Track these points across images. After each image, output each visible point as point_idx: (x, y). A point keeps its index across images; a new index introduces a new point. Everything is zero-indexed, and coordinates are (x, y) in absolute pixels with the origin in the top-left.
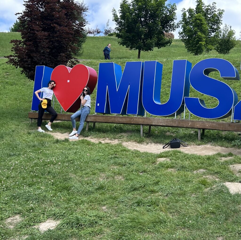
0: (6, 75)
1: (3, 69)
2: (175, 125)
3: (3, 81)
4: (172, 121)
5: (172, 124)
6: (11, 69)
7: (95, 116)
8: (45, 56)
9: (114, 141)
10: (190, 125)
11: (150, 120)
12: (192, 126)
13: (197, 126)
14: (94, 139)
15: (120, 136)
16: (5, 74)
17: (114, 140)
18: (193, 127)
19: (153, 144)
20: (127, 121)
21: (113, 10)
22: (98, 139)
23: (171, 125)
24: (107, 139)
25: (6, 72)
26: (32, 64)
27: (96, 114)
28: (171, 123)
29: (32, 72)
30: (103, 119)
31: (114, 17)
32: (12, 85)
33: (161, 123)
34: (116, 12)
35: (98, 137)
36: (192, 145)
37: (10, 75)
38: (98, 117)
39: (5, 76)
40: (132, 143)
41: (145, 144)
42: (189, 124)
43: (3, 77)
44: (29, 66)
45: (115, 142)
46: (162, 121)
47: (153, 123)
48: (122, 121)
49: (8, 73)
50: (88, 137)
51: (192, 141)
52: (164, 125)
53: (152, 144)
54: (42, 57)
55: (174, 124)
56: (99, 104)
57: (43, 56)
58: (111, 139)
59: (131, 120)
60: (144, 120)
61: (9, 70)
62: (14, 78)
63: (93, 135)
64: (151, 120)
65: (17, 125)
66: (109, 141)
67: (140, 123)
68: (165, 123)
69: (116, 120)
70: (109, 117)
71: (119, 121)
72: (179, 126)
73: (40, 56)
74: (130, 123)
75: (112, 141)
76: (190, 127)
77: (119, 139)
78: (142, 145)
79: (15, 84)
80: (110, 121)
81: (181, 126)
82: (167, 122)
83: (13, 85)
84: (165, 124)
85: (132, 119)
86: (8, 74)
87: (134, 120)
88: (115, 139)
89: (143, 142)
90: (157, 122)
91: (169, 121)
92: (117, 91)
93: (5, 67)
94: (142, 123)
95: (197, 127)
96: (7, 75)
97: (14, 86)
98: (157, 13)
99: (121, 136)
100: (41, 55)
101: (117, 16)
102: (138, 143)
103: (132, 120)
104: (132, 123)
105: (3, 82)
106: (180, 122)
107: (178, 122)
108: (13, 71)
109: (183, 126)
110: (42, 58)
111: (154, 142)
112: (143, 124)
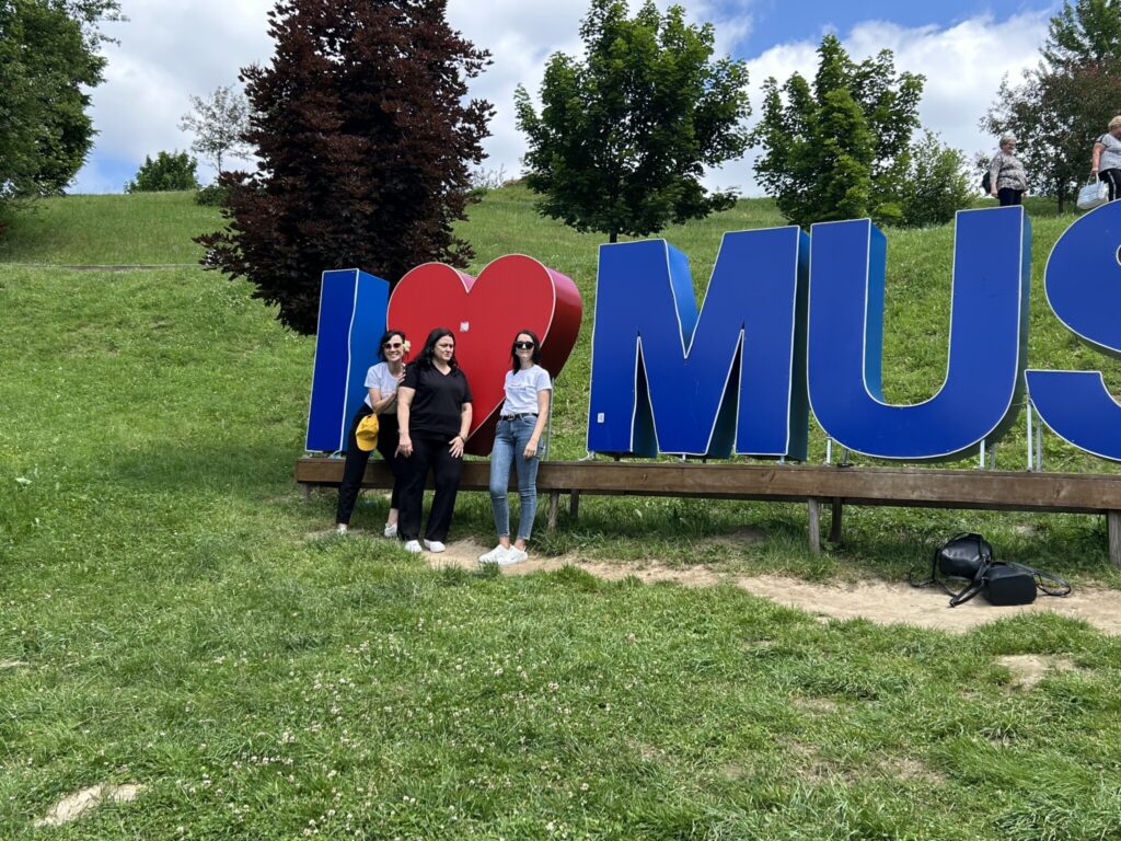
0: (156, 328)
1: (145, 307)
2: (989, 498)
3: (150, 348)
4: (972, 480)
5: (968, 494)
6: (172, 307)
7: (587, 465)
8: (355, 233)
9: (688, 574)
10: (1065, 498)
11: (854, 476)
12: (1075, 503)
13: (1105, 499)
14: (596, 564)
15: (710, 552)
16: (152, 325)
17: (687, 567)
18: (1081, 505)
19: (880, 588)
20: (740, 484)
21: (517, 91)
22: (610, 564)
23: (969, 499)
24: (655, 562)
25: (157, 319)
26: (303, 266)
27: (590, 456)
28: (967, 488)
29: (302, 298)
30: (627, 478)
31: (523, 116)
32: (182, 364)
33: (914, 489)
34: (528, 99)
35: (608, 557)
36: (1090, 590)
37: (172, 327)
38: (602, 472)
39: (155, 332)
40: (778, 582)
41: (843, 585)
42: (1063, 493)
43: (148, 336)
44: (293, 274)
45: (699, 577)
46: (920, 483)
47: (871, 489)
48: (718, 484)
49: (163, 319)
50: (560, 554)
51: (1081, 571)
52: (929, 496)
53: (874, 585)
54: (345, 236)
55: (980, 492)
56: (603, 414)
57: (346, 233)
58: (671, 565)
59: (763, 479)
60: (823, 478)
61: (166, 311)
62: (186, 338)
63: (582, 549)
64: (861, 479)
65: (248, 513)
66: (669, 575)
67: (808, 493)
68: (935, 489)
69: (689, 481)
70: (654, 471)
71: (701, 486)
72: (1010, 501)
73: (334, 232)
74: (755, 492)
75: (682, 574)
76: (1067, 503)
77: (710, 565)
78: (832, 592)
79: (194, 359)
80: (662, 484)
81: (1021, 502)
82: (945, 484)
83: (187, 363)
84: (932, 491)
85: (763, 475)
86: (163, 323)
87: (777, 476)
88: (690, 562)
89: (831, 575)
90: (894, 486)
91: (954, 482)
92: (686, 357)
93: (152, 299)
94: (816, 493)
95: (1103, 502)
96: (163, 326)
97: (192, 366)
98: (682, 95)
99: (717, 551)
100: (342, 227)
101: (532, 112)
102: (807, 579)
103: (767, 478)
104: (769, 492)
105: (148, 354)
106: (1012, 485)
107: (1004, 481)
108: (182, 312)
109: (1028, 502)
110: (344, 241)
111: (884, 578)
112: (822, 495)
